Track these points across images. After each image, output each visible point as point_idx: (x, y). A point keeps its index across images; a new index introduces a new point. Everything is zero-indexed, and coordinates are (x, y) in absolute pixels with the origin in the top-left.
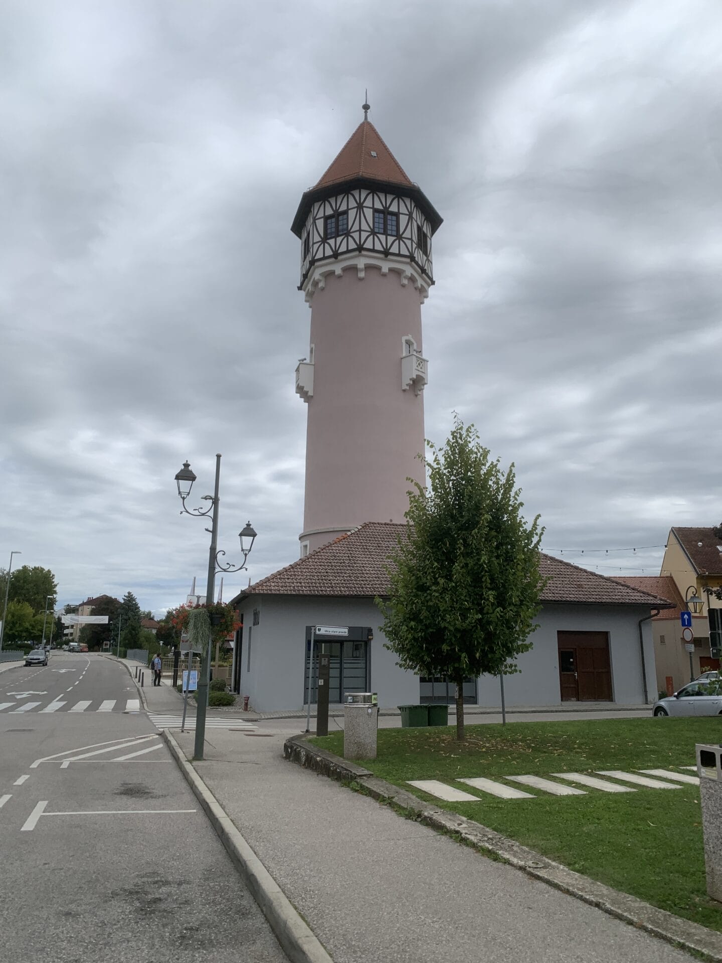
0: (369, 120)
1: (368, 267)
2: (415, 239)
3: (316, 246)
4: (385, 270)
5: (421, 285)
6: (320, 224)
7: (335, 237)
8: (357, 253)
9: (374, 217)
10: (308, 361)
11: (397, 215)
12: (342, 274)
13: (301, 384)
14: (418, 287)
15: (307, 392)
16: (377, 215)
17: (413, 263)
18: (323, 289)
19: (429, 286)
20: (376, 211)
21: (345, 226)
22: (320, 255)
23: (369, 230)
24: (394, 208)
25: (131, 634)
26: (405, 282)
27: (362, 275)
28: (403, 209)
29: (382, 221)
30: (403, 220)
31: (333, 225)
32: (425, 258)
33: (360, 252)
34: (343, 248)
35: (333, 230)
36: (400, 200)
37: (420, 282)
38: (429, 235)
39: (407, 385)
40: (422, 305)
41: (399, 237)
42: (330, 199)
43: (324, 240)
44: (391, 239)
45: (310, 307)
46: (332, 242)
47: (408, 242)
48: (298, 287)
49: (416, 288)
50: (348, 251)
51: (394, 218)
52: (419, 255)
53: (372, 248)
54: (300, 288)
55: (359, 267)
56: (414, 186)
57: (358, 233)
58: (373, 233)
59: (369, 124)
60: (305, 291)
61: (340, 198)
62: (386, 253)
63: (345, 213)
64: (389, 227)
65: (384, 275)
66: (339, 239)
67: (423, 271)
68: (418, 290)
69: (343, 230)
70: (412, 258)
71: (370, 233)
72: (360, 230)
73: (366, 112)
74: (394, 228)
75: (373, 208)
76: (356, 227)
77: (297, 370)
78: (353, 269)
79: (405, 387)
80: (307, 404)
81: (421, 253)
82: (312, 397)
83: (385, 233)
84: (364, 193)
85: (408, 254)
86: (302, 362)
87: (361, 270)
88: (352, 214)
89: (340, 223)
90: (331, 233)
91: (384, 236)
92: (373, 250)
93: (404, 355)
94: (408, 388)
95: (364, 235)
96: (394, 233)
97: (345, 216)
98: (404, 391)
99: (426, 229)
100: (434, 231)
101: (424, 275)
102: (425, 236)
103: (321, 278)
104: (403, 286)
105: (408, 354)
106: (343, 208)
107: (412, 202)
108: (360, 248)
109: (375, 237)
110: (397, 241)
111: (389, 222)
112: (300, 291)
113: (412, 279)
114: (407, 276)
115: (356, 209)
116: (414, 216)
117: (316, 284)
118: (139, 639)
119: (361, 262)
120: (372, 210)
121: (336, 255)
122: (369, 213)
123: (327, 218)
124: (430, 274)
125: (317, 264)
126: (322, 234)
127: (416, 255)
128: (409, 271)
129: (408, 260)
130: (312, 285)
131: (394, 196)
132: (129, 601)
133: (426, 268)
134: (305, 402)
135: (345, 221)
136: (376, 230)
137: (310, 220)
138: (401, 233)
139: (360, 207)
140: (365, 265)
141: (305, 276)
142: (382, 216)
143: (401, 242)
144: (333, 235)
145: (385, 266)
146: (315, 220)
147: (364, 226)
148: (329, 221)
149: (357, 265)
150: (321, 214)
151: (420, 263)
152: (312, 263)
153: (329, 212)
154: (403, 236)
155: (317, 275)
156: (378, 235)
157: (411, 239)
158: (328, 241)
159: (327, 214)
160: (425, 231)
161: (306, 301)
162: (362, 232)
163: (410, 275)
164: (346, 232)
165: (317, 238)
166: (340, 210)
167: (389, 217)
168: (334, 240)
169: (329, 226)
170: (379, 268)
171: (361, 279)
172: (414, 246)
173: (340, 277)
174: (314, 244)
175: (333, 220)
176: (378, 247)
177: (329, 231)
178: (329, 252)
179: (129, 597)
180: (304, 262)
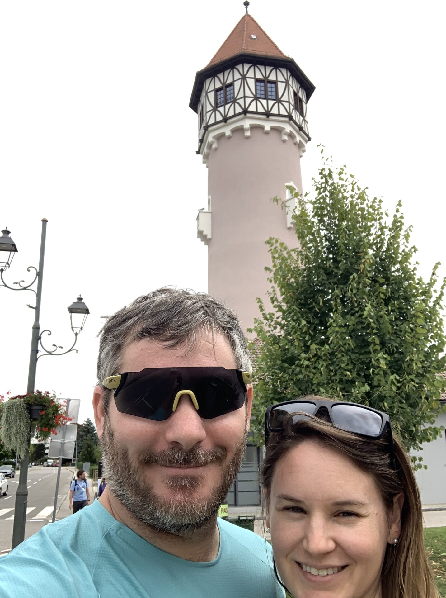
0: (249, 13)
1: (253, 128)
2: (292, 101)
3: (209, 114)
4: (267, 128)
5: (300, 141)
6: (211, 96)
7: (224, 105)
8: (243, 116)
9: (256, 86)
10: (206, 210)
11: (275, 83)
12: (231, 135)
13: (201, 229)
14: (297, 142)
15: (206, 236)
16: (258, 84)
17: (291, 122)
18: (216, 149)
19: (306, 142)
20: (257, 80)
21: (232, 95)
22: (212, 121)
23: (252, 96)
24: (272, 78)
25: (87, 451)
26: (286, 138)
27: (248, 134)
28: (280, 78)
29: (263, 88)
30: (281, 87)
31: (222, 96)
32: (302, 118)
33: (245, 114)
34: (231, 113)
35: (222, 99)
36: (278, 71)
37: (298, 139)
38: (304, 99)
39: (292, 223)
40: (301, 158)
41: (278, 101)
42: (218, 75)
43: (215, 108)
44: (271, 103)
45: (207, 167)
46: (221, 109)
47: (286, 105)
48: (197, 152)
49: (295, 144)
50: (235, 115)
51: (273, 86)
52: (296, 115)
53: (255, 110)
54: (198, 153)
55: (245, 127)
56: (289, 58)
57: (243, 99)
58: (256, 98)
59: (249, 16)
60: (202, 154)
61: (226, 73)
62: (268, 114)
63: (232, 84)
64: (269, 93)
65: (267, 133)
66: (227, 106)
67: (301, 129)
68: (297, 145)
69: (230, 99)
70: (290, 117)
71: (252, 99)
72: (245, 97)
73: (246, 7)
74: (274, 94)
75: (255, 78)
76: (241, 95)
77: (198, 218)
78: (241, 130)
79: (289, 225)
80: (207, 247)
81: (298, 114)
82: (210, 239)
83: (266, 98)
84: (247, 66)
85: (286, 114)
86: (201, 211)
87: (247, 130)
88: (237, 85)
89: (228, 93)
90: (221, 102)
91: (265, 101)
92: (257, 113)
93: (287, 198)
94: (292, 226)
95: (248, 101)
96: (274, 98)
97: (232, 87)
98: (289, 228)
99: (302, 95)
100: (308, 96)
101: (301, 132)
102: (301, 100)
103: (214, 140)
104: (284, 141)
105: (291, 197)
106: (230, 80)
107: (288, 72)
108: (245, 112)
109: (258, 102)
110: (277, 104)
111: (269, 89)
112: (198, 155)
113: (291, 135)
114: (287, 132)
115: (240, 80)
116: (290, 83)
117: (210, 146)
118: (93, 455)
119: (247, 123)
120: (253, 80)
121: (225, 119)
122: (251, 83)
123: (217, 91)
124: (306, 131)
125: (210, 129)
126: (213, 104)
127: (293, 114)
128: (288, 128)
129: (287, 119)
130: (207, 148)
131: (273, 67)
132: (88, 425)
133: (303, 126)
134: (205, 244)
135: (232, 92)
136: (258, 96)
137: (204, 94)
138: (280, 97)
139: (244, 78)
140: (250, 125)
141: (201, 141)
142: (262, 84)
143: (280, 105)
144: (223, 104)
145: (268, 126)
146: (207, 93)
147: (248, 93)
148: (219, 93)
149: (243, 126)
150: (212, 88)
151: (297, 121)
152: (206, 128)
153: (218, 85)
154: (282, 99)
155: (210, 138)
156: (261, 100)
157: (289, 102)
158: (218, 109)
159: (216, 87)
160: (301, 97)
161: (204, 162)
162: (246, 99)
163: (289, 132)
164: (232, 100)
165: (209, 108)
166: (227, 83)
167: (269, 85)
168: (223, 107)
169: (219, 97)
170: (262, 128)
171: (248, 138)
172: (292, 107)
173: (229, 137)
174: (207, 112)
175: (222, 92)
176: (260, 109)
177: (219, 101)
178: (219, 118)
179: (88, 422)
180: (200, 130)
